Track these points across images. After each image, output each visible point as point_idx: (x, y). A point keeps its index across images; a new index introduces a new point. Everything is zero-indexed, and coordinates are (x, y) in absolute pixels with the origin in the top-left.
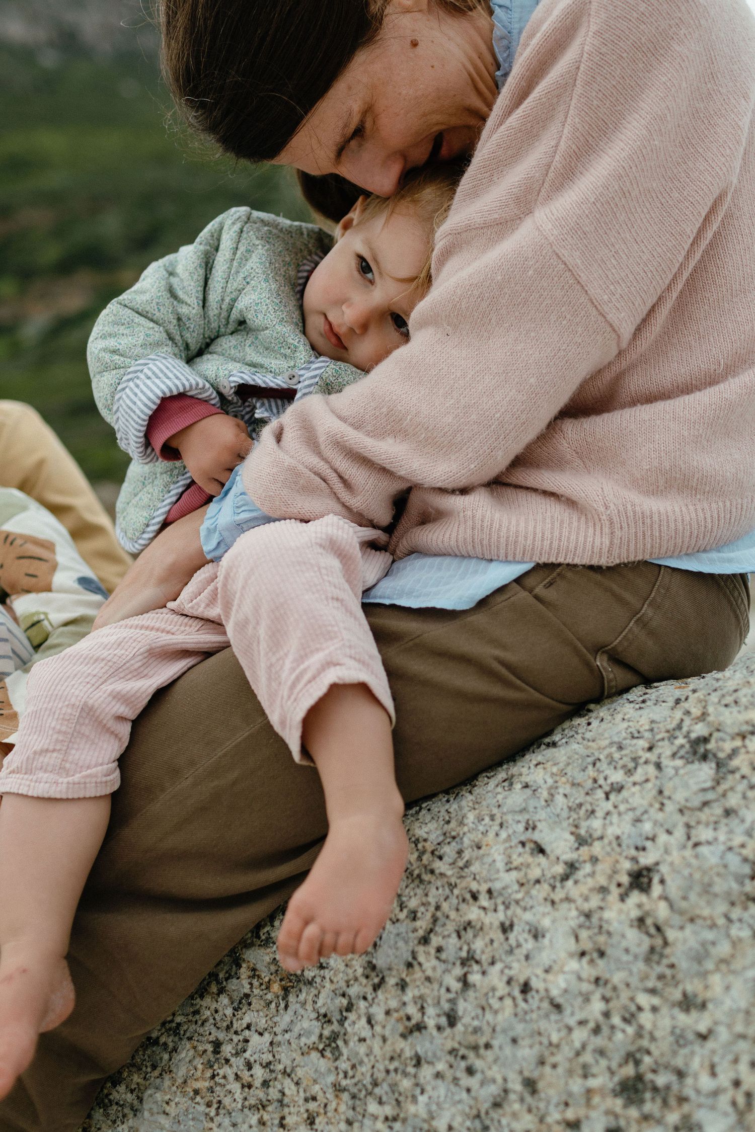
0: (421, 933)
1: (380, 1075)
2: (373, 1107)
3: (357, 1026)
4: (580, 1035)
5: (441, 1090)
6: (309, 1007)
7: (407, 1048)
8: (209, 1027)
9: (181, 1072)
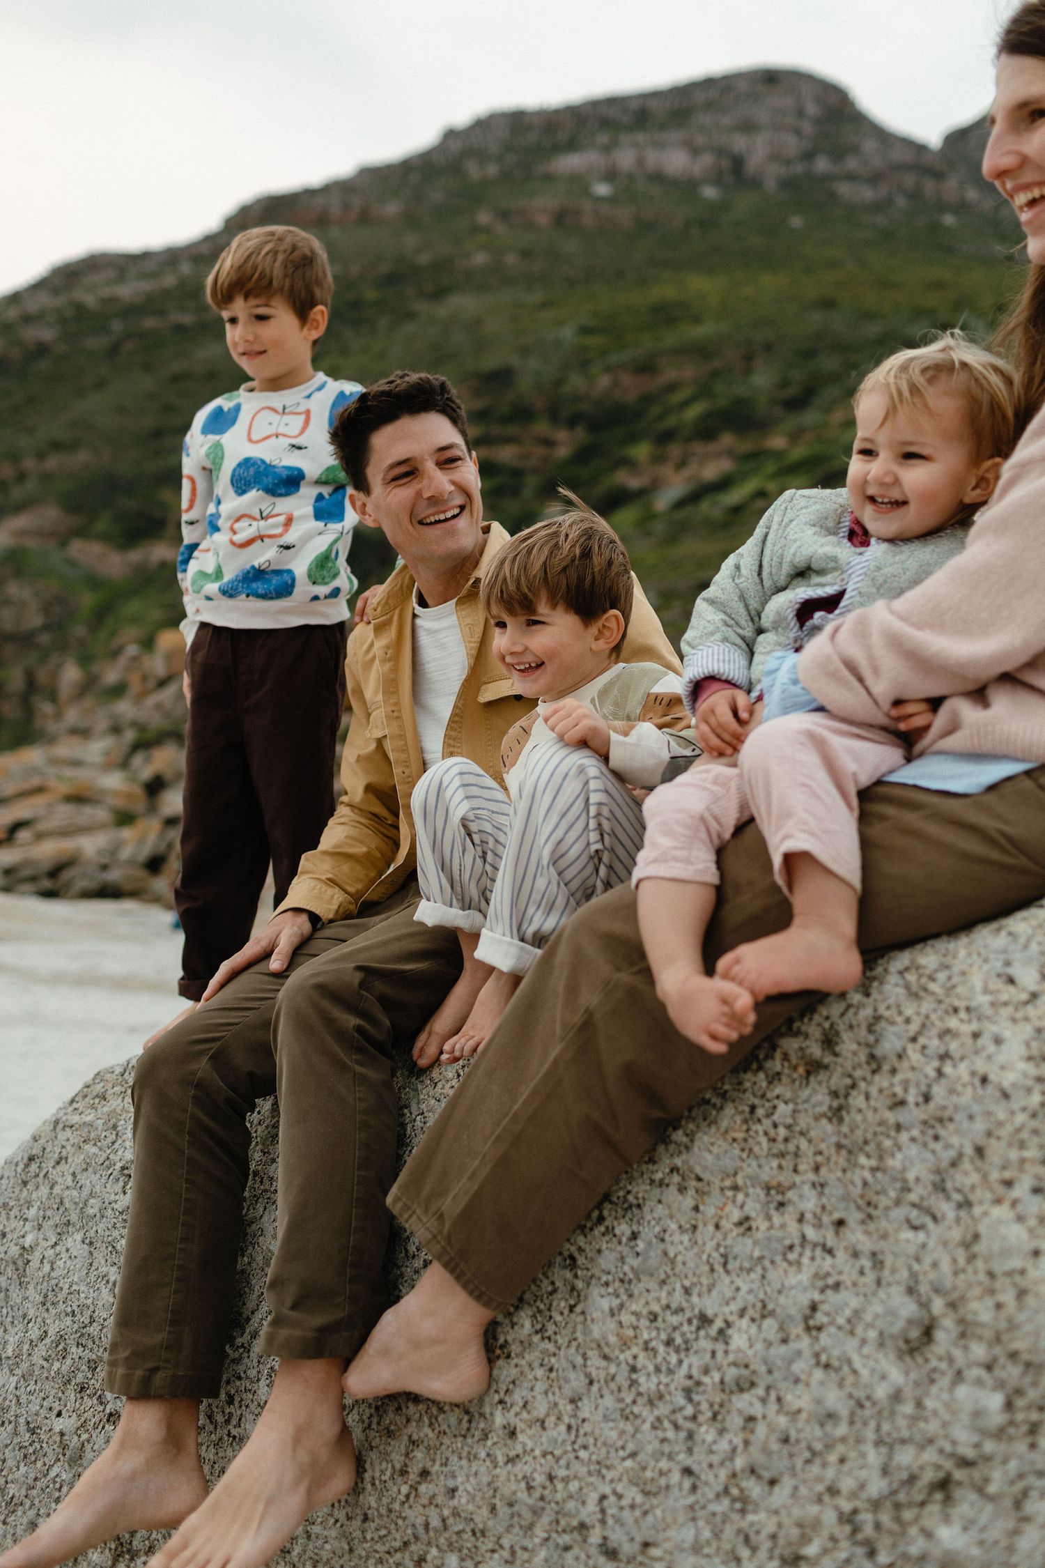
0: (911, 1034)
1: (869, 1136)
2: (862, 1160)
3: (857, 1100)
4: (1020, 1118)
5: (913, 1150)
6: (824, 1085)
7: (891, 1117)
8: (748, 1095)
9: (724, 1124)
